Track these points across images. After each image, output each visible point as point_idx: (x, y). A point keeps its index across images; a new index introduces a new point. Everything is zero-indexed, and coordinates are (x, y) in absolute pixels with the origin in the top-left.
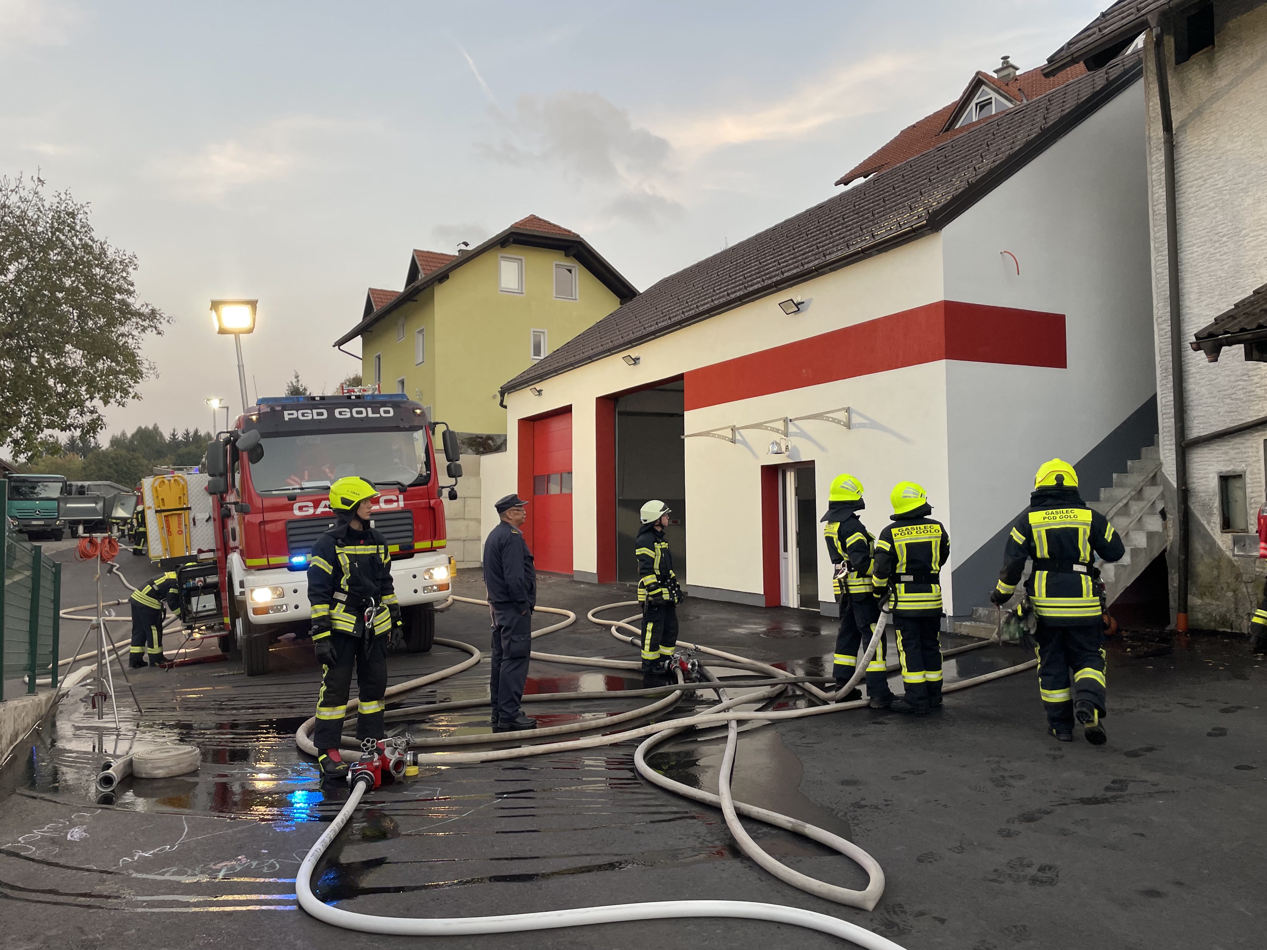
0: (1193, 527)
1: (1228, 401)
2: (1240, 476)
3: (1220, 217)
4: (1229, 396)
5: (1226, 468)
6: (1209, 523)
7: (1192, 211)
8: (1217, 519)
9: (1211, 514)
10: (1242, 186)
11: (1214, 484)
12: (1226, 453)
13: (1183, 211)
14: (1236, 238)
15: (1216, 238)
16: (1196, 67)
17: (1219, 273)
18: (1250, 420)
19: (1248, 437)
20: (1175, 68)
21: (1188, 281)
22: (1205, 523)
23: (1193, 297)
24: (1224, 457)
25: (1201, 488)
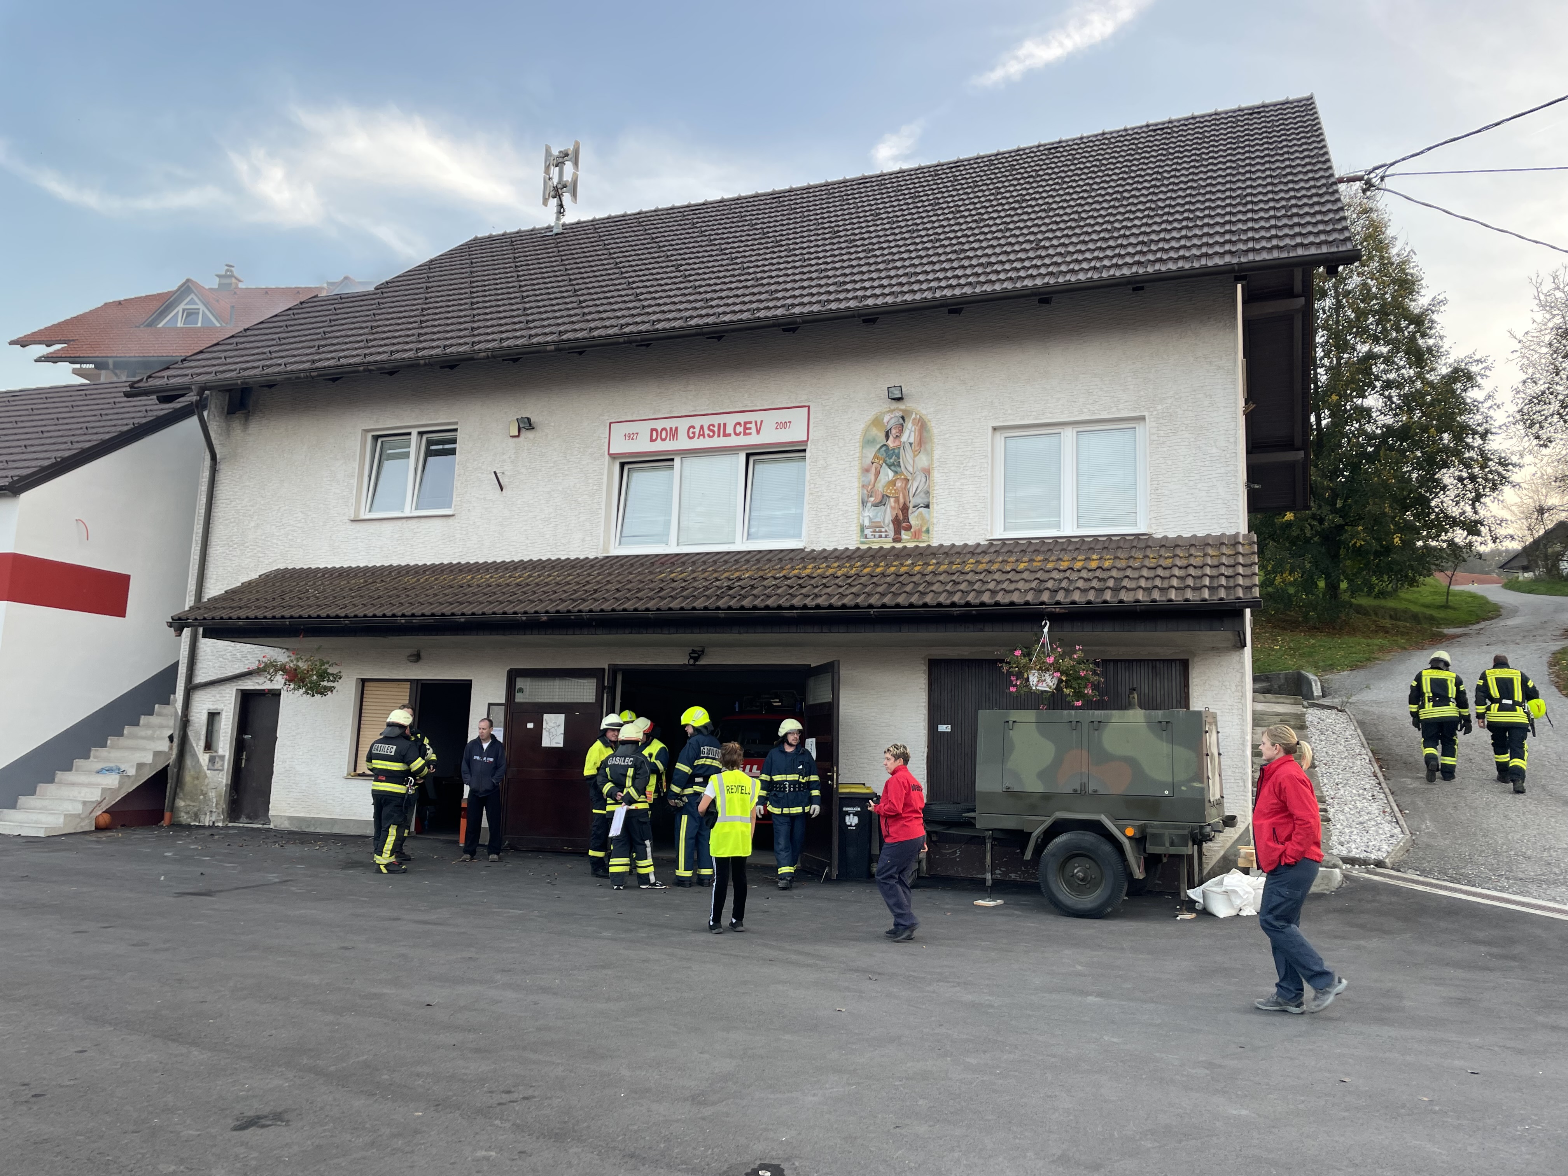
0: (188, 748)
1: (221, 659)
2: (219, 713)
3: (236, 530)
4: (222, 656)
5: (213, 707)
6: (197, 745)
7: (221, 520)
8: (202, 743)
9: (199, 739)
10: (250, 513)
11: (204, 718)
12: (214, 696)
13: (216, 518)
14: (241, 547)
15: (231, 544)
16: (238, 421)
17: (229, 569)
18: (231, 674)
19: (228, 686)
20: (226, 417)
21: (211, 569)
22: (195, 745)
23: (212, 581)
24: (213, 699)
25: (197, 720)
